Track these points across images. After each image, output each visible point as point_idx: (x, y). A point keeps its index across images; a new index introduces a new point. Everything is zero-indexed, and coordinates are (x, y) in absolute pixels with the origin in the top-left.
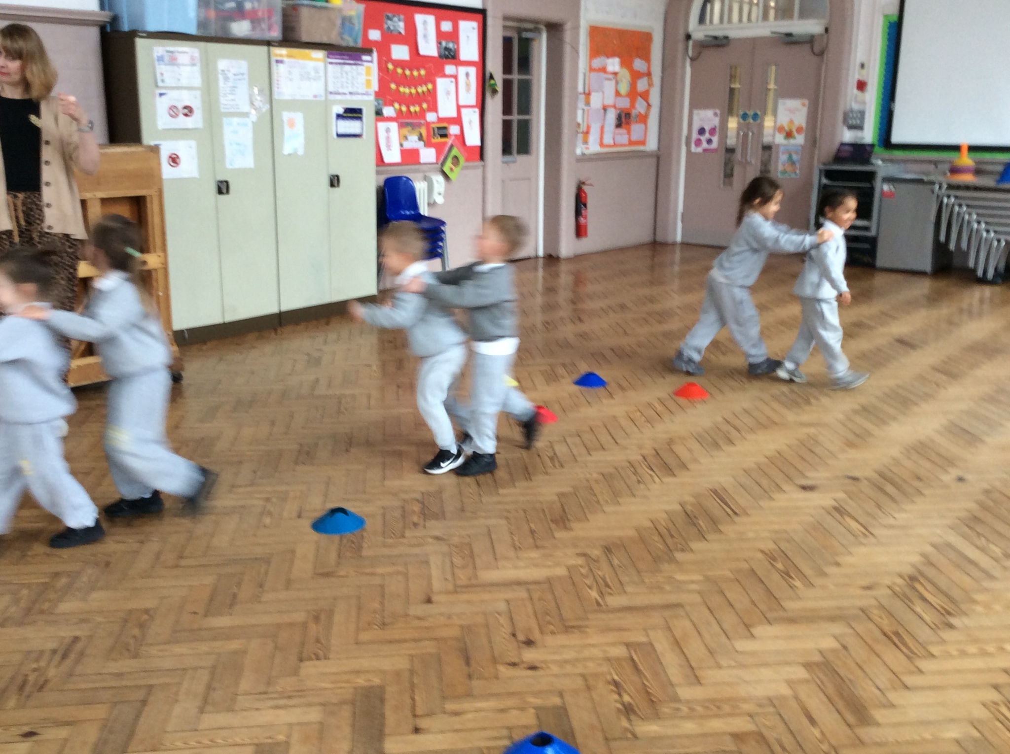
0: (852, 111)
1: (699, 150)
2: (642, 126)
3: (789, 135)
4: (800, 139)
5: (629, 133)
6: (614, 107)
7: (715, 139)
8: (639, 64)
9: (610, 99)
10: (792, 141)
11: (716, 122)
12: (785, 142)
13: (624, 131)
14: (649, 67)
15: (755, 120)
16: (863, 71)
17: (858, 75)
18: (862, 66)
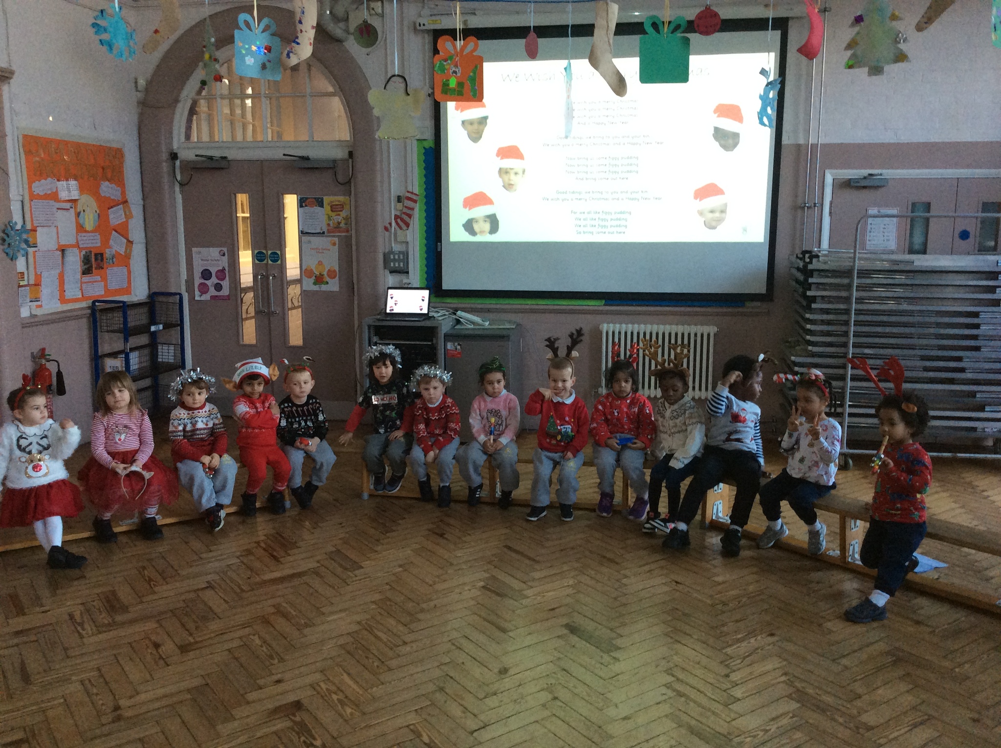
0: (391, 252)
1: (206, 297)
3: (319, 280)
4: (333, 286)
5: (104, 279)
6: (77, 245)
7: (226, 284)
8: (107, 189)
9: (68, 236)
10: (324, 288)
11: (224, 262)
12: (316, 288)
13: (99, 278)
14: (123, 193)
15: (275, 261)
16: (400, 206)
17: (394, 209)
18: (399, 199)
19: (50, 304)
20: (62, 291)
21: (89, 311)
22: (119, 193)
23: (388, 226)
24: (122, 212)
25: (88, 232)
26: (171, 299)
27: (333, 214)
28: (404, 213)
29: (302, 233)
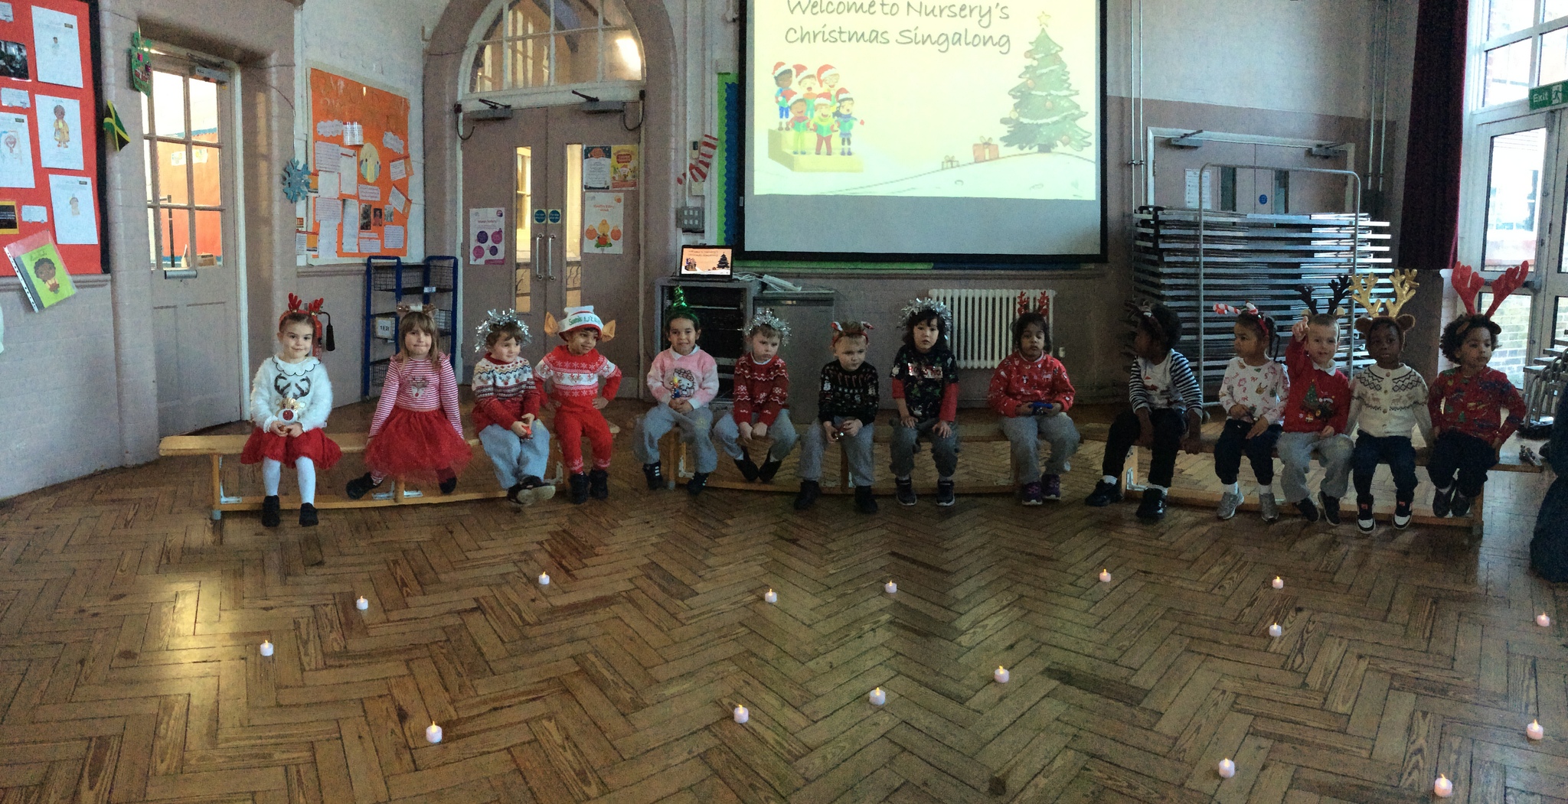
0: (685, 207)
1: (481, 261)
2: (401, 228)
3: (602, 242)
4: (617, 248)
5: (381, 238)
6: (356, 197)
7: (501, 247)
8: (391, 140)
9: (349, 189)
10: (607, 250)
11: (501, 223)
12: (598, 251)
13: (374, 235)
14: (406, 148)
15: (555, 221)
16: (696, 154)
17: (690, 157)
18: (695, 145)
19: (326, 256)
20: (340, 243)
21: (365, 268)
22: (401, 147)
23: (682, 177)
24: (403, 168)
25: (368, 184)
26: (446, 263)
27: (619, 165)
28: (701, 162)
29: (587, 188)
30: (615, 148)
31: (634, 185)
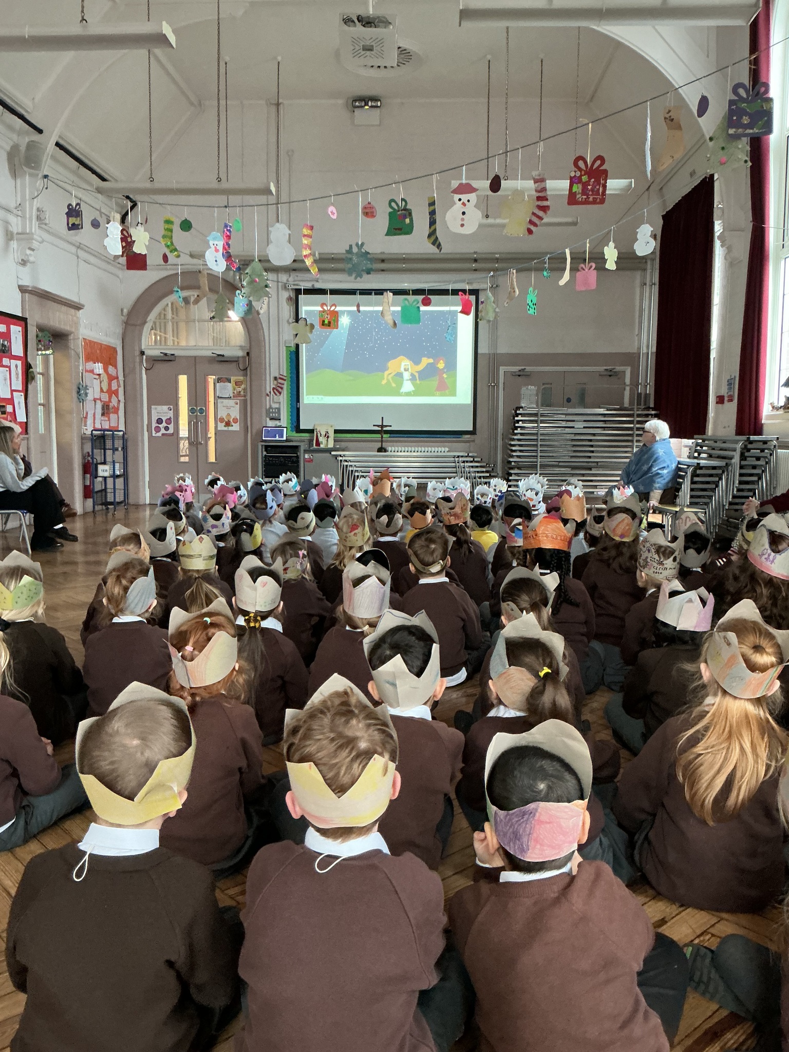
0: (271, 407)
1: (159, 434)
2: (116, 415)
3: (228, 424)
4: (236, 427)
5: (109, 420)
6: (100, 400)
7: (171, 426)
8: (111, 369)
9: (97, 396)
10: (230, 428)
11: (171, 414)
12: (226, 429)
15: (201, 413)
16: (275, 382)
17: (273, 384)
18: (275, 378)
19: (90, 430)
20: (94, 423)
22: (115, 373)
23: (269, 393)
24: (116, 383)
25: (104, 392)
27: (237, 387)
28: (278, 386)
29: (218, 397)
30: (233, 379)
31: (245, 396)
